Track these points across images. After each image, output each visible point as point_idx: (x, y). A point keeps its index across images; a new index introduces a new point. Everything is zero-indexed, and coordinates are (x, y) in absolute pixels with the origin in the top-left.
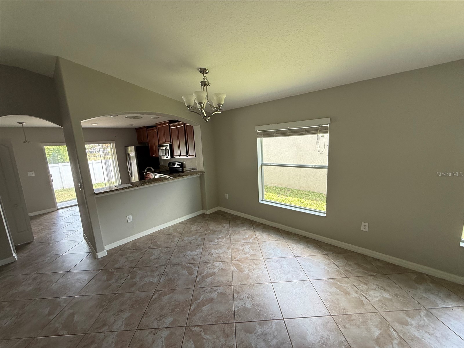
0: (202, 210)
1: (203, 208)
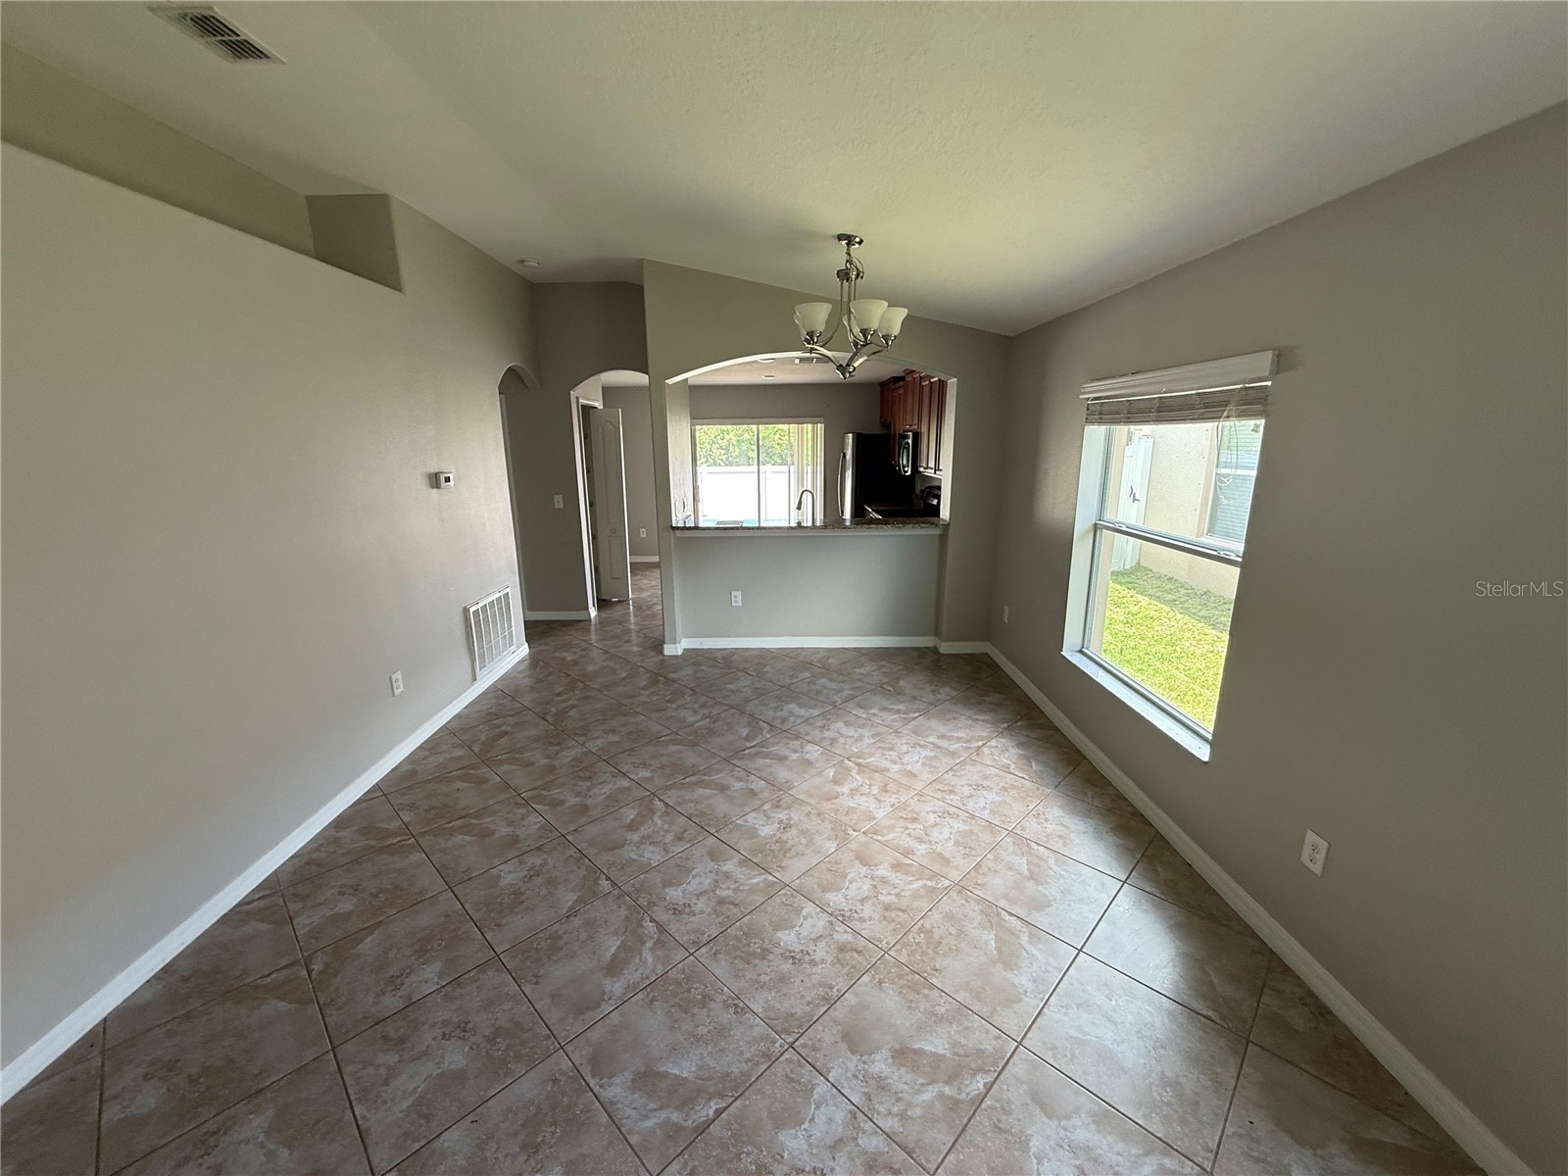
0: (932, 638)
1: (937, 633)
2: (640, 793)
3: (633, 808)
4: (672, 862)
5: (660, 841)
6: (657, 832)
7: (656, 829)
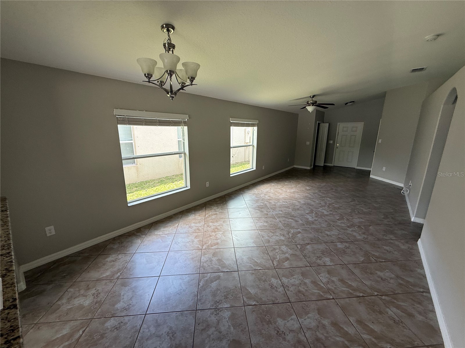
2: (280, 271)
3: (284, 266)
4: (279, 244)
5: (280, 251)
6: (280, 254)
7: (280, 255)
